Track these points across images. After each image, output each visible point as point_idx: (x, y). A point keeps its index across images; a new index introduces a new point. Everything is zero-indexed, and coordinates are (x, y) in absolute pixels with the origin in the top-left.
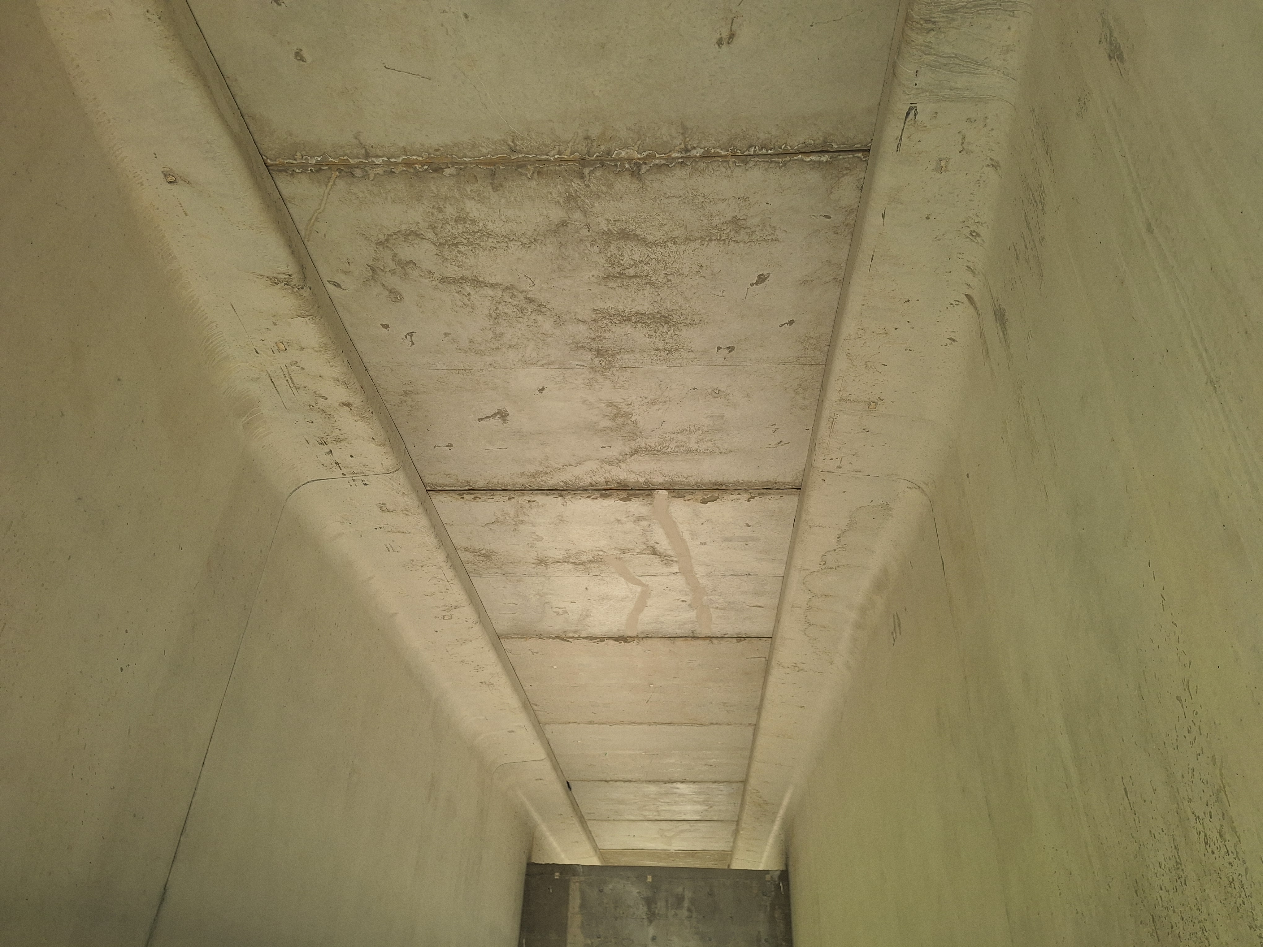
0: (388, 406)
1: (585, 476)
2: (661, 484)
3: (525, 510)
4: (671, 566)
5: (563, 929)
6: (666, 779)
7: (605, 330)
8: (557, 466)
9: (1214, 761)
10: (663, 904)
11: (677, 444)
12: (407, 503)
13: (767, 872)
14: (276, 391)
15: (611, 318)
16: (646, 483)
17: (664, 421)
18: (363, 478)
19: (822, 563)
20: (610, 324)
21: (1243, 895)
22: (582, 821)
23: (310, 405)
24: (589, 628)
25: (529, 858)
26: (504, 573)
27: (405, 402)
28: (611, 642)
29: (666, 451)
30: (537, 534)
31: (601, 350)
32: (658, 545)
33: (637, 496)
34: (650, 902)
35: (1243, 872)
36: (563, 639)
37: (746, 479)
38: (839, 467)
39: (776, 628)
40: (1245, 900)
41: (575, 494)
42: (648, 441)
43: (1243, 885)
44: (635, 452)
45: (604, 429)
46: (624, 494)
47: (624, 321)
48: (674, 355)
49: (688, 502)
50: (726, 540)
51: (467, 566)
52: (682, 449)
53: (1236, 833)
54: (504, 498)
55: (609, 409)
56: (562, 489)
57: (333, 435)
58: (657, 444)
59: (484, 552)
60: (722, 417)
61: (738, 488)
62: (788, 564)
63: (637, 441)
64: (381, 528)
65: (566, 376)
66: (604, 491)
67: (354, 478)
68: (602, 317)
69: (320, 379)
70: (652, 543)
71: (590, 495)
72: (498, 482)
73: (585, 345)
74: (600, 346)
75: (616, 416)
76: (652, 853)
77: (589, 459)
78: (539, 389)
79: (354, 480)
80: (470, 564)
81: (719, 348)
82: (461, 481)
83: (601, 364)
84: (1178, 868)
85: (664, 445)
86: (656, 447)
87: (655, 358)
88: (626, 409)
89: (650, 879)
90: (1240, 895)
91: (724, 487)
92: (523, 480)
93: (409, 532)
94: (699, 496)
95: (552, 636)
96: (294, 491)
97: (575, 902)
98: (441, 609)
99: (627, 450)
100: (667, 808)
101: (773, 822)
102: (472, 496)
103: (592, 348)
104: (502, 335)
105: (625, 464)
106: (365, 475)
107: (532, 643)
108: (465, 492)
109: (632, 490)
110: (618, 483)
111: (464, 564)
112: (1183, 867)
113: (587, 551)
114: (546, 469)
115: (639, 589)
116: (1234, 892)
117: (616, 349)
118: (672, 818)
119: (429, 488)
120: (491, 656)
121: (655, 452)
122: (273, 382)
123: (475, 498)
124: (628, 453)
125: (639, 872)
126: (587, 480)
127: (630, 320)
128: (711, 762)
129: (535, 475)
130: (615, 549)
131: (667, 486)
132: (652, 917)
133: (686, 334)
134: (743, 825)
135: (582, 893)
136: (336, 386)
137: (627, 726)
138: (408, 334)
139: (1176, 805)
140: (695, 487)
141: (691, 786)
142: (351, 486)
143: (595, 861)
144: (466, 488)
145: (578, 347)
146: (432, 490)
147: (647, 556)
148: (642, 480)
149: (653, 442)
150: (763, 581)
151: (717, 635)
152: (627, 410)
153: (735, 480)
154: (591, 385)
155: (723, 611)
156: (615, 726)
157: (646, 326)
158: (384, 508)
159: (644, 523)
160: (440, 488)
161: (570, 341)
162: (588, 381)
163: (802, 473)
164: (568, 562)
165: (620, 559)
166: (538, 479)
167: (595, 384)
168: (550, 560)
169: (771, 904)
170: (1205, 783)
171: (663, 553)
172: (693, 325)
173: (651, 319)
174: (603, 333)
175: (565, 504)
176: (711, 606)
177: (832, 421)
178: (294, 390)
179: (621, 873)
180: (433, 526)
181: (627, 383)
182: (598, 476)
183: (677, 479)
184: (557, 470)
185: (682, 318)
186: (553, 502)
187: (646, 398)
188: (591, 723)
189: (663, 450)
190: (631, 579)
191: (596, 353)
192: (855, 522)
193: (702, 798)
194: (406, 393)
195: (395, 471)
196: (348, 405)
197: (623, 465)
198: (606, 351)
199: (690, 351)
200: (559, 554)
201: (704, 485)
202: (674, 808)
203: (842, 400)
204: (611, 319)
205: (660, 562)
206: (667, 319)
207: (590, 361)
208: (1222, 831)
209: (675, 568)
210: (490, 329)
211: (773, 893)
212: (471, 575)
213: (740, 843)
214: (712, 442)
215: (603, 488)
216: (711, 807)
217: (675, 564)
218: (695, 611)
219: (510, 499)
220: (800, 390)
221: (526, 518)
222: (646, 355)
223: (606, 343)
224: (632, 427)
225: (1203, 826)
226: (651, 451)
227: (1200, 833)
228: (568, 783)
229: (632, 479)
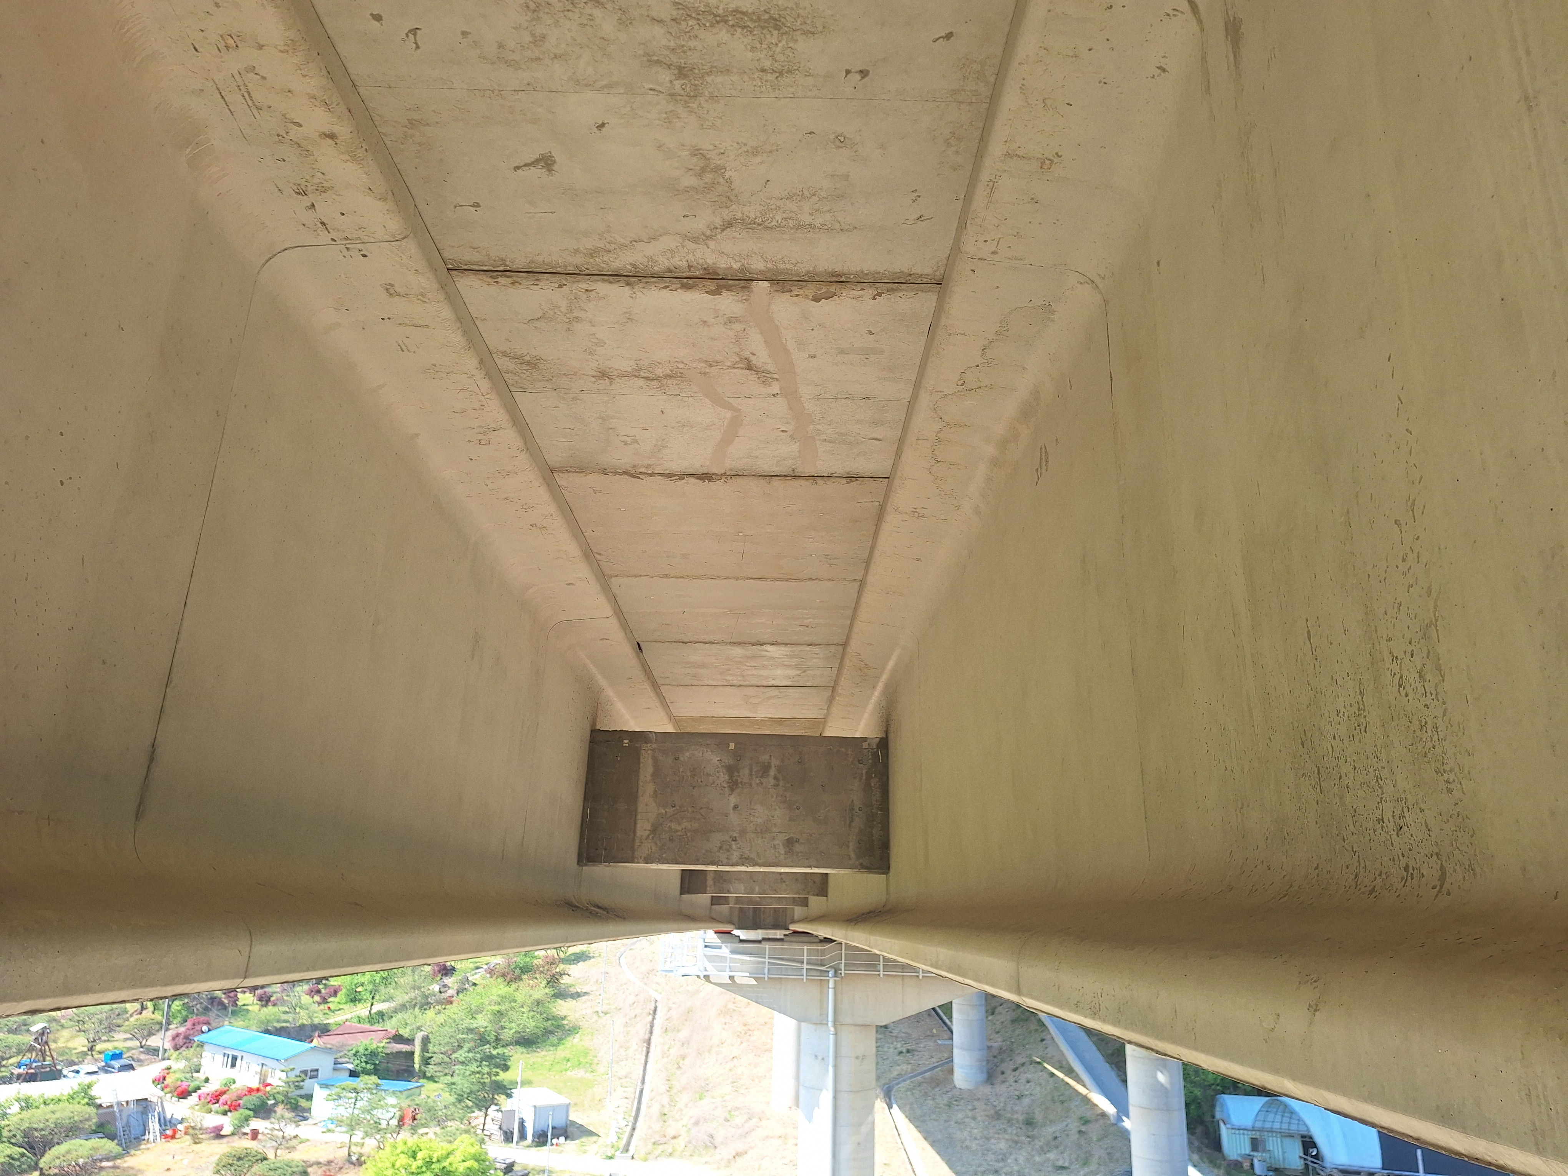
0: (388, 143)
1: (660, 257)
2: (761, 272)
3: (580, 303)
4: (770, 385)
5: (633, 797)
6: (754, 641)
7: (690, 36)
8: (623, 241)
9: (1429, 592)
10: (746, 771)
11: (784, 215)
12: (423, 284)
13: (865, 739)
14: (228, 111)
15: (699, 17)
16: (742, 270)
17: (768, 181)
18: (360, 246)
19: (960, 383)
20: (697, 27)
21: (1435, 738)
22: (655, 686)
23: (278, 135)
24: (665, 462)
25: (594, 723)
26: (555, 388)
27: (411, 138)
28: (693, 480)
29: (770, 225)
30: (597, 336)
31: (684, 68)
32: (755, 357)
33: (729, 288)
34: (731, 770)
35: (1439, 713)
36: (633, 476)
37: (873, 269)
38: (994, 253)
39: (894, 466)
40: (1437, 744)
41: (647, 282)
42: (746, 209)
43: (1437, 728)
44: (728, 225)
45: (686, 190)
46: (712, 285)
47: (718, 22)
48: (786, 80)
49: (795, 299)
50: (842, 352)
51: (506, 376)
52: (791, 223)
53: (1440, 671)
54: (552, 284)
55: (695, 160)
56: (630, 274)
57: (314, 182)
58: (758, 214)
59: (527, 358)
60: (846, 177)
61: (862, 280)
62: (917, 385)
63: (731, 208)
64: (389, 318)
65: (634, 106)
66: (685, 280)
67: (347, 246)
68: (688, 15)
69: (289, 94)
70: (746, 354)
71: (667, 284)
72: (543, 261)
73: (661, 58)
74: (683, 61)
75: (703, 170)
76: (733, 720)
77: (665, 234)
78: (597, 125)
79: (348, 249)
80: (510, 374)
81: (848, 72)
82: (493, 258)
83: (683, 89)
84: (1359, 715)
85: (768, 216)
86: (755, 219)
87: (760, 84)
88: (717, 161)
89: (732, 746)
90: (1432, 738)
91: (843, 279)
92: (578, 260)
93: (427, 326)
94: (811, 289)
95: (619, 471)
96: (267, 261)
97: (647, 770)
98: (475, 431)
99: (718, 222)
100: (754, 672)
101: (874, 687)
102: (510, 280)
103: (671, 65)
104: (543, 37)
105: (714, 242)
106: (363, 243)
107: (593, 479)
108: (500, 273)
109: (724, 279)
110: (705, 269)
111: (503, 374)
112: (1366, 713)
113: (663, 362)
114: (608, 246)
115: (729, 414)
116: (1425, 736)
117: (704, 67)
118: (759, 684)
119: (450, 266)
120: (542, 493)
121: (755, 226)
122: (223, 97)
123: (513, 283)
124: (719, 227)
125: (720, 740)
126: (663, 263)
127: (726, 22)
128: (806, 622)
129: (593, 253)
130: (700, 360)
131: (768, 275)
132: (733, 785)
133: (804, 46)
134: (840, 690)
135: (655, 760)
136: (313, 107)
137: (709, 581)
138: (410, 31)
139: (1371, 645)
140: (806, 278)
141: (783, 648)
142: (345, 257)
143: (670, 729)
144: (501, 268)
145: (652, 61)
146: (455, 269)
147: (740, 371)
148: (736, 266)
149: (752, 211)
150: (884, 406)
151: (823, 475)
152: (719, 163)
153: (858, 269)
154: (669, 122)
155: (831, 445)
156: (695, 580)
157: (749, 33)
158: (392, 291)
159: (738, 327)
160: (466, 267)
161: (641, 52)
162: (665, 116)
163: (945, 262)
164: (638, 377)
165: (705, 374)
166: (597, 260)
167: (675, 120)
168: (615, 373)
169: (867, 772)
170: (1413, 618)
171: (760, 368)
172: (813, 33)
173: (755, 22)
174: (687, 41)
175: (634, 295)
176: (817, 438)
177: (992, 187)
178: (256, 112)
179: (700, 740)
180: (459, 319)
181: (720, 121)
182: (678, 259)
183: (782, 266)
184: (623, 246)
185: (799, 22)
186: (617, 292)
187: (745, 145)
188: (667, 576)
189: (766, 224)
190: (718, 400)
191: (676, 72)
192: (1006, 328)
193: (795, 661)
194: (412, 124)
195: (404, 238)
196: (332, 136)
197: (711, 244)
198: (691, 70)
199: (808, 74)
200: (627, 366)
201: (817, 276)
202: (761, 672)
203: (1008, 155)
204: (698, 19)
205: (756, 379)
206: (778, 23)
207: (669, 85)
208: (1423, 671)
209: (775, 388)
210: (527, 28)
211: (870, 761)
212: (512, 389)
213: (834, 710)
214: (831, 214)
215: (684, 275)
216: (805, 671)
217: (776, 383)
218: (798, 444)
219: (560, 286)
220: (953, 141)
221: (582, 314)
222: (746, 78)
223: (691, 57)
224: (726, 188)
225: (1401, 666)
226: (750, 224)
227: (1395, 674)
228: (638, 644)
229: (724, 265)
